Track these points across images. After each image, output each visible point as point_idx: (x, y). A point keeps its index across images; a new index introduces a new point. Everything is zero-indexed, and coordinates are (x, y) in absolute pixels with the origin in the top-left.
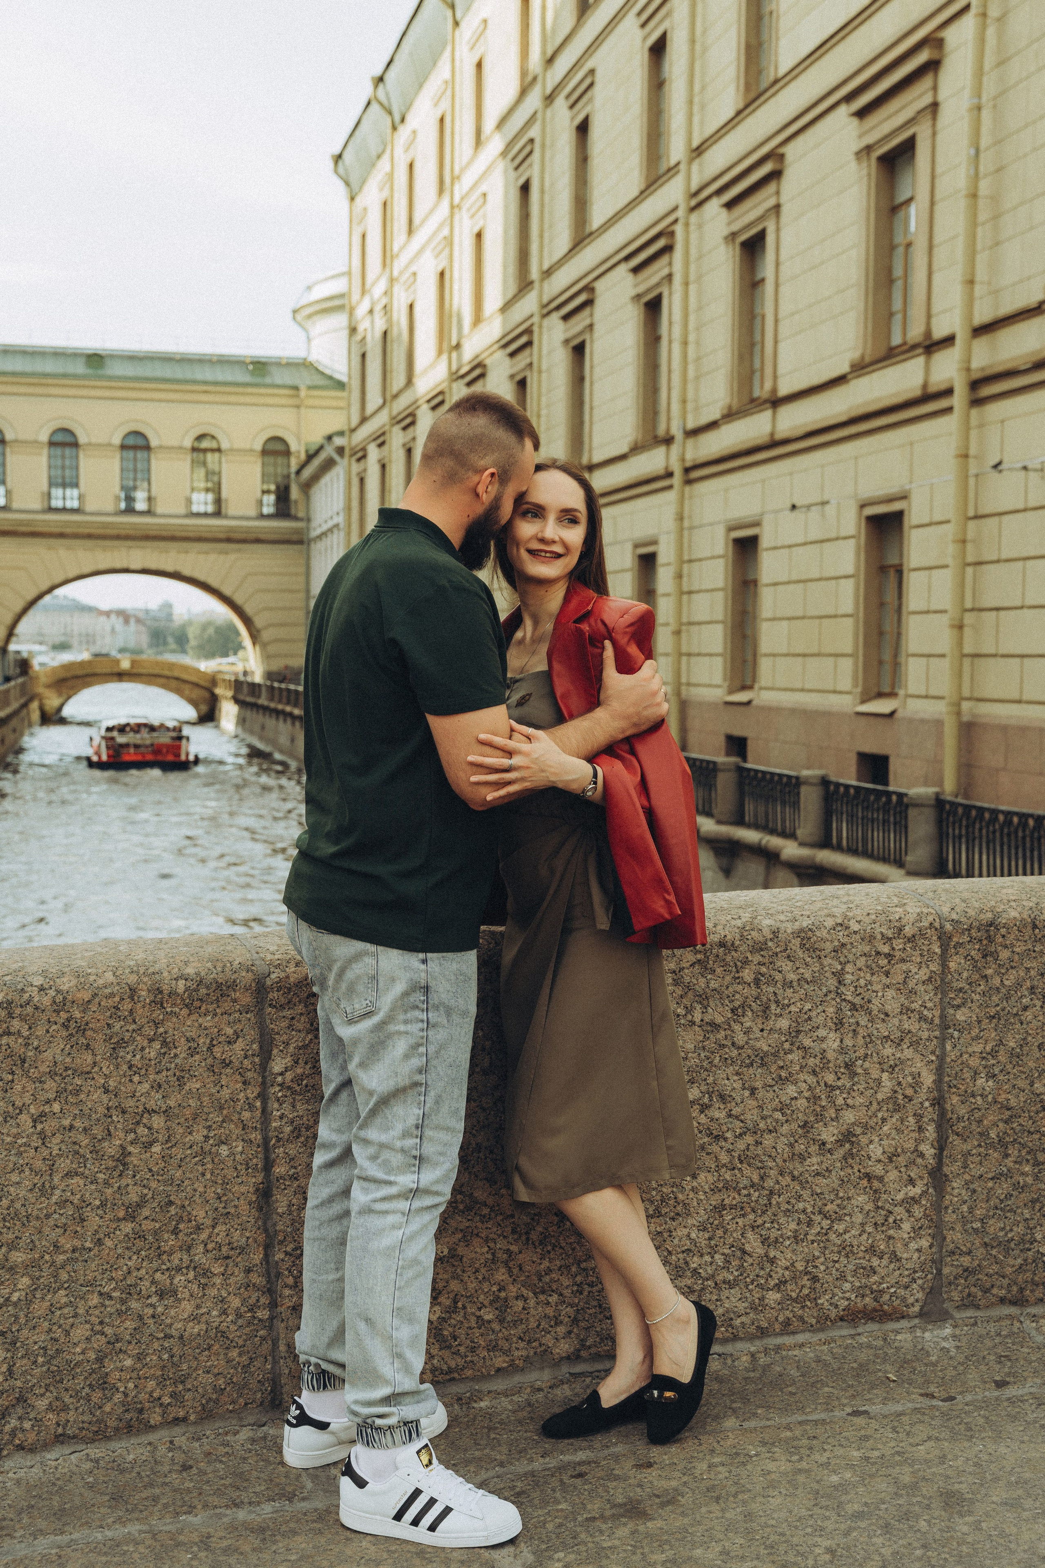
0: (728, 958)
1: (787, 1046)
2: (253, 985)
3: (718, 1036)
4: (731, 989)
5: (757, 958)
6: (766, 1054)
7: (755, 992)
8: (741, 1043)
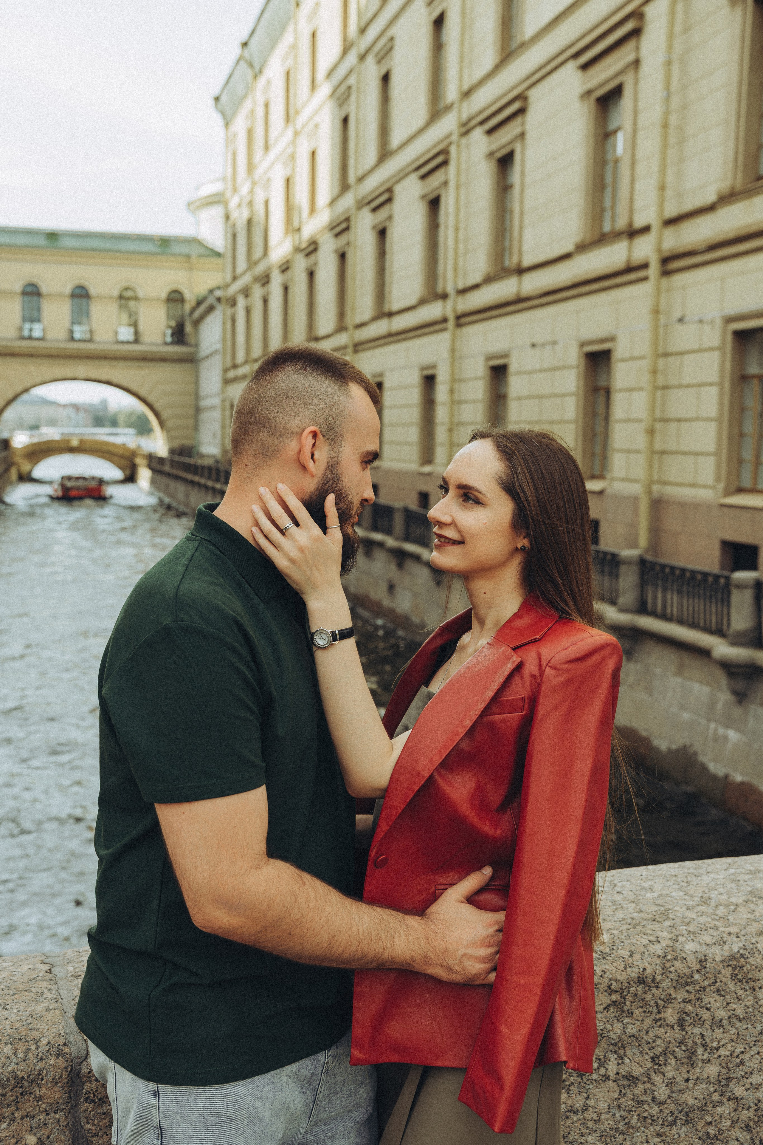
0: (649, 997)
1: (716, 1097)
2: (65, 1076)
3: (637, 1091)
4: (651, 1034)
5: (681, 995)
6: (692, 1109)
7: (678, 1035)
8: (663, 1098)
